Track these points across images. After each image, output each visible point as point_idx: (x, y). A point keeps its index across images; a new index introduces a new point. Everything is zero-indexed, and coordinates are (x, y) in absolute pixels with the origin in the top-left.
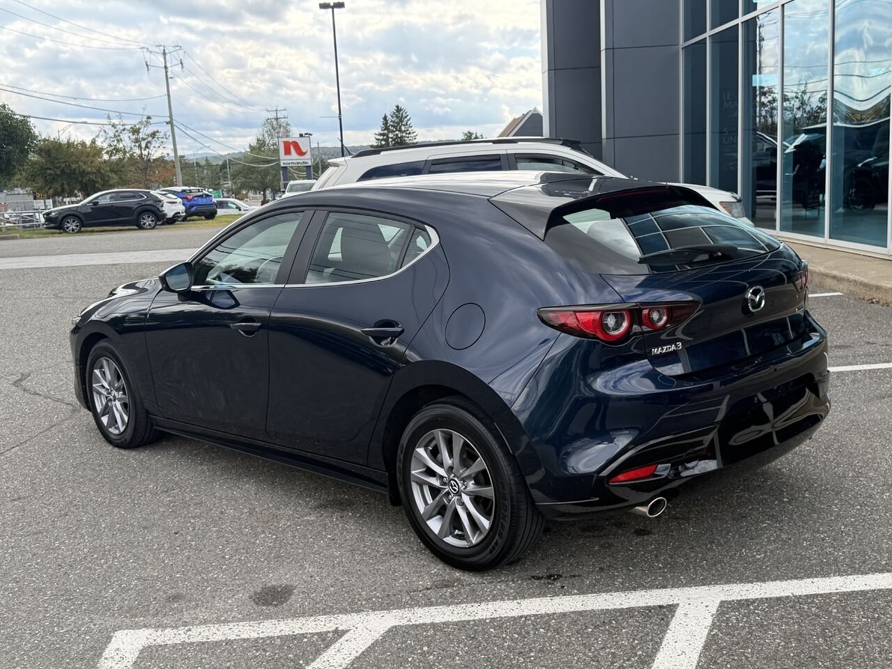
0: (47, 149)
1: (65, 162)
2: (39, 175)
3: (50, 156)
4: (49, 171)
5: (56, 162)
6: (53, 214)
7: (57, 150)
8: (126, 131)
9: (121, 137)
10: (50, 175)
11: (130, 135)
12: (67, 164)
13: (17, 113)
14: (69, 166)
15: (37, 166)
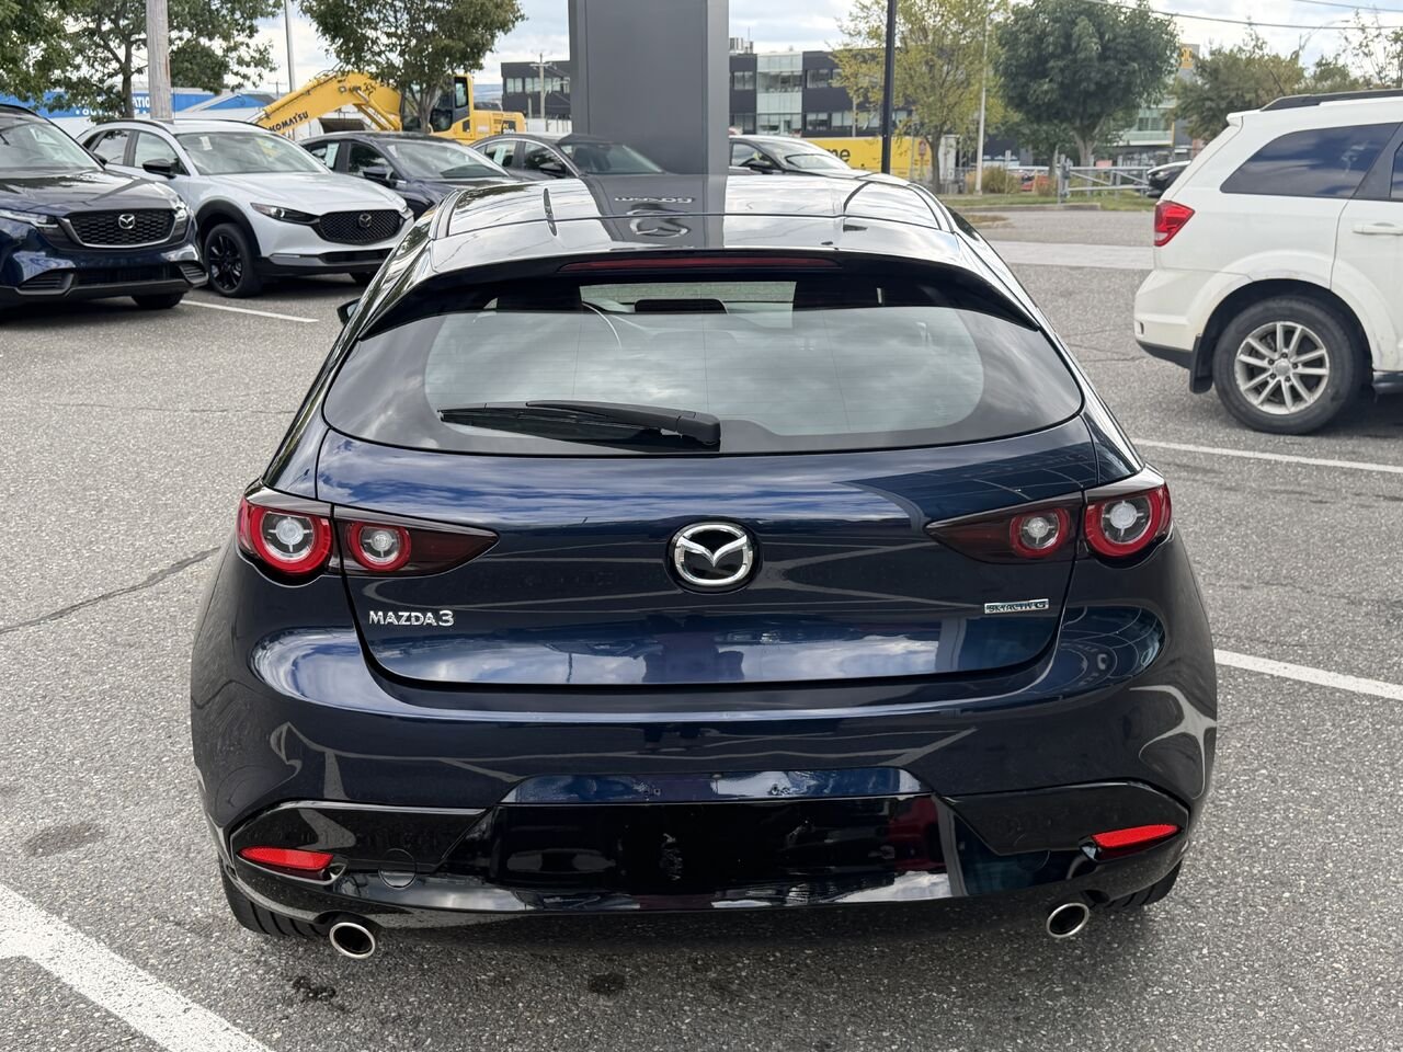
0: (1214, 67)
1: (1238, 89)
2: (1193, 109)
3: (1216, 79)
4: (1208, 104)
5: (1223, 88)
6: (1162, 174)
7: (1229, 68)
8: (1380, 38)
9: (1371, 48)
10: (1210, 109)
11: (1388, 44)
12: (1240, 92)
13: (1154, 9)
14: (1242, 96)
15: (1193, 94)
